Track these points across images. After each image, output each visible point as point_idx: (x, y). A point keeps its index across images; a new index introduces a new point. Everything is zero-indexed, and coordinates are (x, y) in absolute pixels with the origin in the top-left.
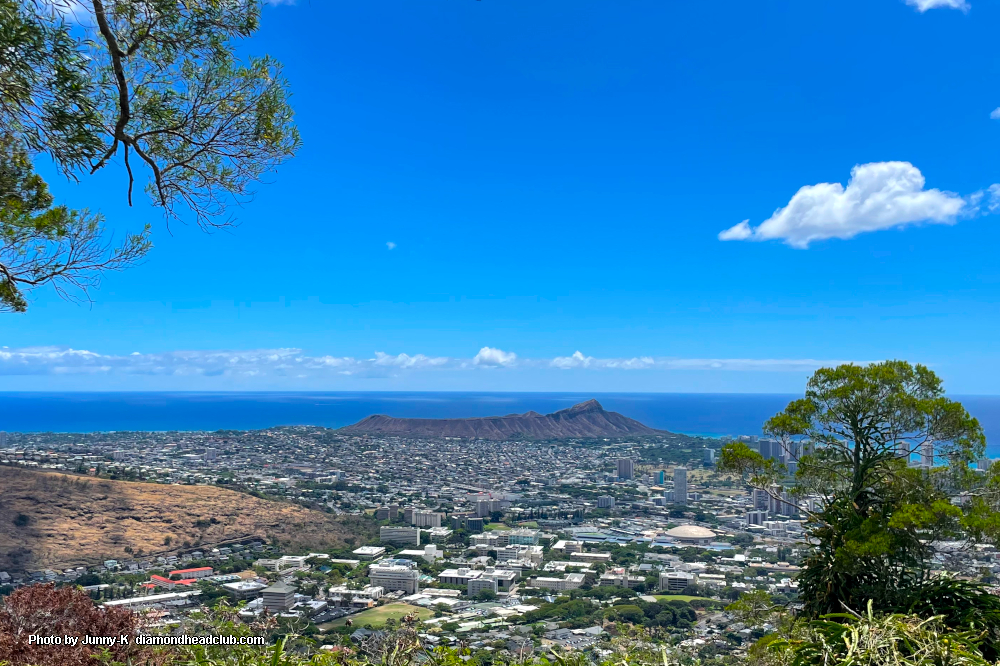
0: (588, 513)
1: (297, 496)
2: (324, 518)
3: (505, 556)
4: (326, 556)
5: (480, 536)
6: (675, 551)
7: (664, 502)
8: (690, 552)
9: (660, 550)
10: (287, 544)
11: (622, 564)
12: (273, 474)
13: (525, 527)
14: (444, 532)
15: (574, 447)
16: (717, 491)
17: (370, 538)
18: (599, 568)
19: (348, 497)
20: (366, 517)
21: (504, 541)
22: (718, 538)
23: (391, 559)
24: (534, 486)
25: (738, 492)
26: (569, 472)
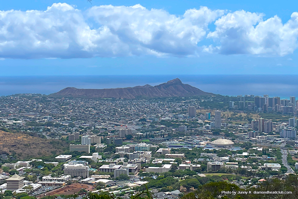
0: (174, 134)
1: (26, 130)
2: (40, 140)
3: (133, 157)
4: (41, 160)
5: (121, 148)
6: (215, 152)
7: (210, 128)
8: (222, 152)
9: (208, 152)
10: (20, 155)
11: (189, 159)
12: (14, 119)
13: (143, 142)
14: (102, 146)
15: (168, 102)
16: (234, 122)
17: (64, 151)
18: (179, 161)
19: (53, 130)
20: (62, 139)
21: (132, 150)
22: (235, 145)
23: (75, 161)
24: (148, 121)
25: (244, 122)
26: (165, 114)
